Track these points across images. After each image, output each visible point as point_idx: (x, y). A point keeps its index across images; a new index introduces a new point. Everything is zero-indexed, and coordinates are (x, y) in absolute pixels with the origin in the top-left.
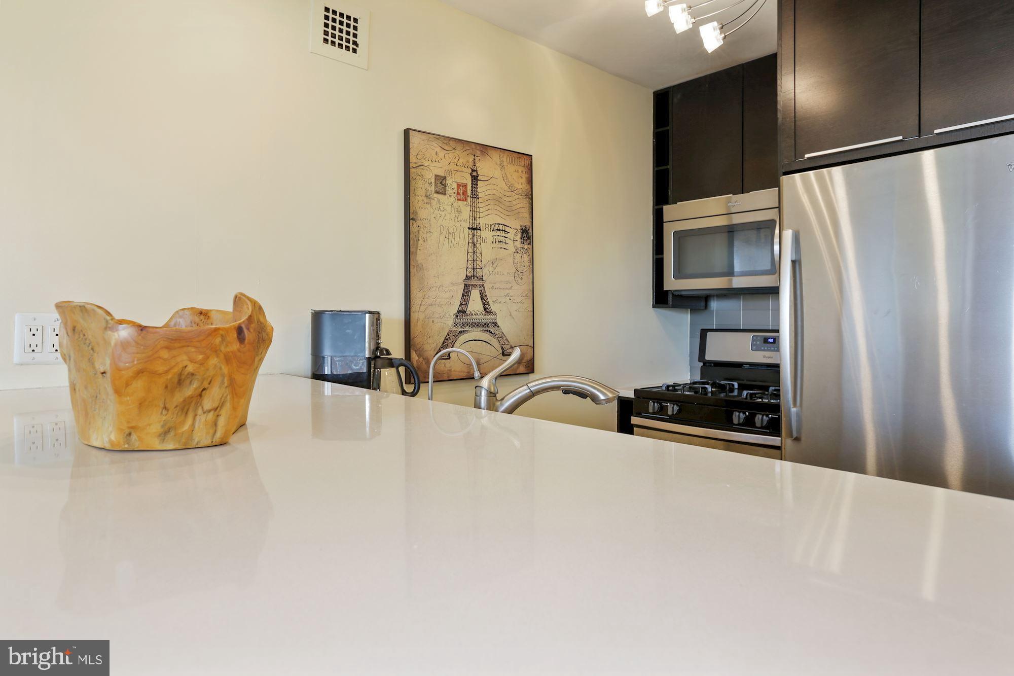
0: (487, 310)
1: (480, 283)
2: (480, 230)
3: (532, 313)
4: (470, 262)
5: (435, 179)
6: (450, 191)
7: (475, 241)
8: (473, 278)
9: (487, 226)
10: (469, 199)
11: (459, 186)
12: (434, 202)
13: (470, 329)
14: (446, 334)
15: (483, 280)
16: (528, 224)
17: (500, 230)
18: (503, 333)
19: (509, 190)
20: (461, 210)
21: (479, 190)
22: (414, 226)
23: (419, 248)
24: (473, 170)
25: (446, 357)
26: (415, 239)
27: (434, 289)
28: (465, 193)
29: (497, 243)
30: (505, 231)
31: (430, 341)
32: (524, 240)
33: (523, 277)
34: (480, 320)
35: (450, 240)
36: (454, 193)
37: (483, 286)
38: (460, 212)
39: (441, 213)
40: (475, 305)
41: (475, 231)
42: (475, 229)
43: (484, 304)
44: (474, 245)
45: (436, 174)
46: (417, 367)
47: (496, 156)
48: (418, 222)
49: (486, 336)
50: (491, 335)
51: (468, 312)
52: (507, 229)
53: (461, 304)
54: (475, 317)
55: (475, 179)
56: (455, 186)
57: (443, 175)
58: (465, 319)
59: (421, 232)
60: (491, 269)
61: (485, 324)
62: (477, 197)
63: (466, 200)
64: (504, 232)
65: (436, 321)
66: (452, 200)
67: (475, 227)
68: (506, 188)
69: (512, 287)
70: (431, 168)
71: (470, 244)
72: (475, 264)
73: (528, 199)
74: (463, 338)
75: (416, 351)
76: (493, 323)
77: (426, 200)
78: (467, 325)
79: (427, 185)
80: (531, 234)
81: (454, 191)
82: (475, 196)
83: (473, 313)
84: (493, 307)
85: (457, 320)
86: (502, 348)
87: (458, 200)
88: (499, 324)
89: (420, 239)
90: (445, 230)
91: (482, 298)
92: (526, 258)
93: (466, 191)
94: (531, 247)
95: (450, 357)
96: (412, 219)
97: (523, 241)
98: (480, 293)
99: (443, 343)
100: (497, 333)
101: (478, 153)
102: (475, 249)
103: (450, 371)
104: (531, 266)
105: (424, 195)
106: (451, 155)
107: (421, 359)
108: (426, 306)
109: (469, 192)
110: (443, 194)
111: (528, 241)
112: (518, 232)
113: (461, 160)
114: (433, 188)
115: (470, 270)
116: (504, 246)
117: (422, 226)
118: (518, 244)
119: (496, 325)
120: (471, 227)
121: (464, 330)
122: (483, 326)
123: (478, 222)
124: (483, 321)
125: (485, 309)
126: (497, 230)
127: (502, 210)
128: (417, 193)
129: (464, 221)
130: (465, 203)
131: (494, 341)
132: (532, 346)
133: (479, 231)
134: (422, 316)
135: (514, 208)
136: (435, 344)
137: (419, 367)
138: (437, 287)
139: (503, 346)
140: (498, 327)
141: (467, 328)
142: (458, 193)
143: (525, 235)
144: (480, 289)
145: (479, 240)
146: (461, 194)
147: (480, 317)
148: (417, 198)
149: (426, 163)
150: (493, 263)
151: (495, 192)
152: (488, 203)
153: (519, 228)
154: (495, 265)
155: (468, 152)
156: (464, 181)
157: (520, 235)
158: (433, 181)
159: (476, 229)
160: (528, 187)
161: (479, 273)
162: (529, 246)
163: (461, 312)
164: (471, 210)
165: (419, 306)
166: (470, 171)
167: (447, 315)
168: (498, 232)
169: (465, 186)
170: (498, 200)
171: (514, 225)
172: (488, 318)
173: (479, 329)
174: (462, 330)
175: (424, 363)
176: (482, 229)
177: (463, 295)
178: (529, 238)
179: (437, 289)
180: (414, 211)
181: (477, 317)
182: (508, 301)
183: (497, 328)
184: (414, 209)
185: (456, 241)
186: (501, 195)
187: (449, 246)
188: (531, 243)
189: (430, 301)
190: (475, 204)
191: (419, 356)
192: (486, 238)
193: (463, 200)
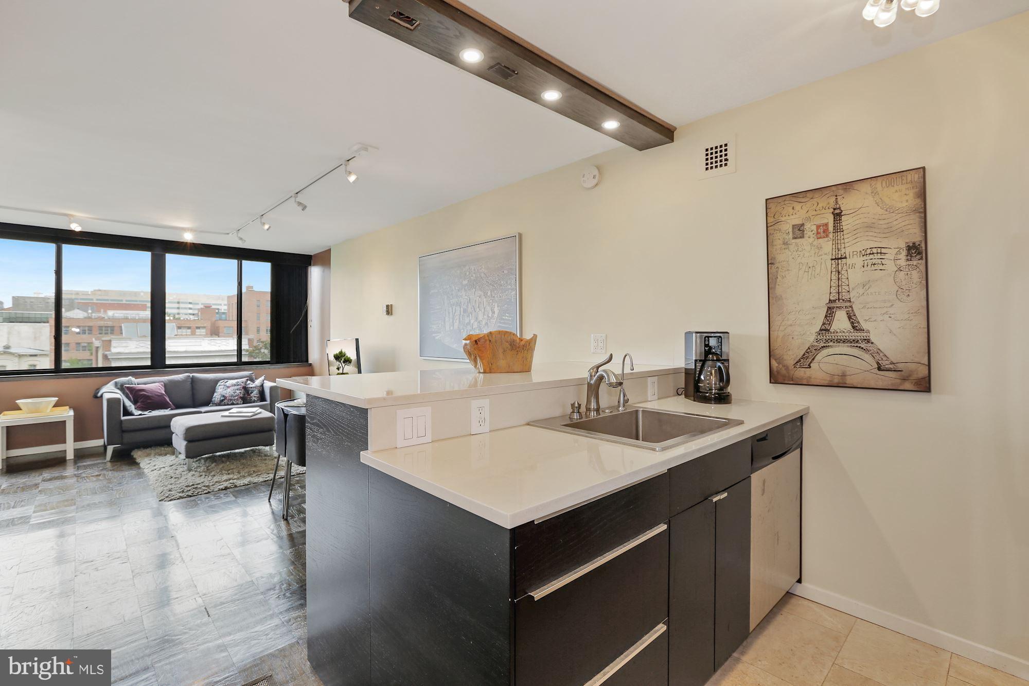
0: (855, 327)
1: (848, 304)
2: (845, 258)
3: (926, 329)
4: (834, 288)
5: (793, 228)
6: (808, 233)
7: (840, 269)
8: (837, 301)
9: (855, 253)
10: (831, 235)
11: (818, 227)
12: (792, 247)
13: (835, 344)
14: (807, 348)
15: (850, 302)
16: (917, 238)
17: (873, 253)
18: (879, 349)
19: (887, 213)
20: (821, 246)
21: (843, 224)
22: (773, 268)
23: (777, 284)
24: (834, 209)
25: (807, 366)
26: (774, 278)
27: (794, 313)
28: (826, 231)
29: (869, 266)
30: (881, 253)
31: (790, 353)
32: (911, 256)
33: (910, 294)
34: (848, 338)
35: (810, 273)
36: (814, 234)
37: (851, 307)
38: (820, 248)
39: (799, 253)
40: (841, 323)
41: (840, 261)
42: (838, 259)
43: (852, 323)
44: (839, 272)
45: (793, 224)
46: (776, 371)
47: (865, 187)
48: (776, 265)
49: (855, 352)
50: (863, 350)
51: (832, 330)
52: (883, 251)
53: (824, 324)
54: (840, 334)
55: (838, 215)
56: (814, 228)
57: (801, 223)
58: (828, 336)
59: (779, 272)
60: (861, 291)
61: (854, 340)
62: (842, 230)
63: (827, 236)
64: (879, 254)
65: (796, 337)
66: (811, 240)
67: (840, 257)
68: (881, 211)
69: (892, 305)
70: (788, 221)
71: (834, 273)
72: (840, 288)
73: (918, 214)
74: (825, 352)
75: (776, 360)
76: (865, 340)
77: (784, 247)
78: (831, 341)
79: (785, 236)
80: (924, 248)
81: (813, 232)
82: (838, 229)
83: (838, 331)
84: (864, 325)
85: (819, 337)
86: (878, 363)
87: (818, 238)
88: (873, 339)
89: (779, 277)
90: (804, 267)
91: (850, 318)
92: (916, 275)
93: (828, 229)
94: (924, 261)
95: (810, 367)
96: (770, 264)
97: (909, 258)
98: (847, 314)
99: (804, 355)
100: (871, 349)
101: (841, 192)
102: (840, 276)
103: (810, 378)
104: (924, 282)
105: (782, 243)
106: (809, 204)
107: (781, 366)
108: (785, 327)
109: (831, 228)
110: (801, 238)
111: (918, 257)
112: (901, 251)
113: (820, 205)
114: (791, 236)
115: (834, 294)
116: (881, 267)
117: (780, 267)
118: (903, 262)
119: (869, 342)
120: (834, 257)
121: (827, 345)
122: (851, 342)
123: (843, 250)
124: (850, 338)
125: (854, 327)
126: (870, 254)
127: (875, 234)
128: (775, 243)
129: (826, 254)
130: (826, 239)
131: (867, 357)
132: (927, 363)
133: (844, 260)
134: (781, 334)
135: (894, 229)
136: (795, 355)
137: (778, 372)
138: (797, 311)
139: (880, 362)
140: (872, 343)
141: (831, 344)
142: (818, 233)
143: (913, 252)
144: (847, 310)
145: (845, 267)
146: (822, 232)
147: (847, 334)
148: (775, 247)
149: (783, 219)
150: (864, 286)
151: (865, 220)
152: (855, 232)
153: (903, 245)
154: (867, 287)
155: (827, 196)
156: (825, 221)
157: (904, 253)
158: (791, 230)
159: (841, 258)
160: (919, 201)
161: (845, 296)
162: (920, 262)
163: (824, 330)
164: (834, 243)
165: (778, 327)
166: (832, 210)
167: (808, 333)
168: (872, 255)
169: (827, 225)
170: (870, 227)
171: (896, 246)
172: (858, 336)
173: (846, 344)
174: (825, 345)
175: (783, 369)
176: (848, 256)
177: (826, 316)
178: (920, 253)
179: (797, 313)
180: (772, 257)
181: (844, 334)
182: (886, 317)
183: (870, 345)
184: (772, 255)
185: (818, 270)
186: (873, 221)
187: (809, 278)
188: (924, 258)
189: (790, 322)
190: (839, 237)
191: (779, 363)
192: (853, 266)
193: (824, 237)
